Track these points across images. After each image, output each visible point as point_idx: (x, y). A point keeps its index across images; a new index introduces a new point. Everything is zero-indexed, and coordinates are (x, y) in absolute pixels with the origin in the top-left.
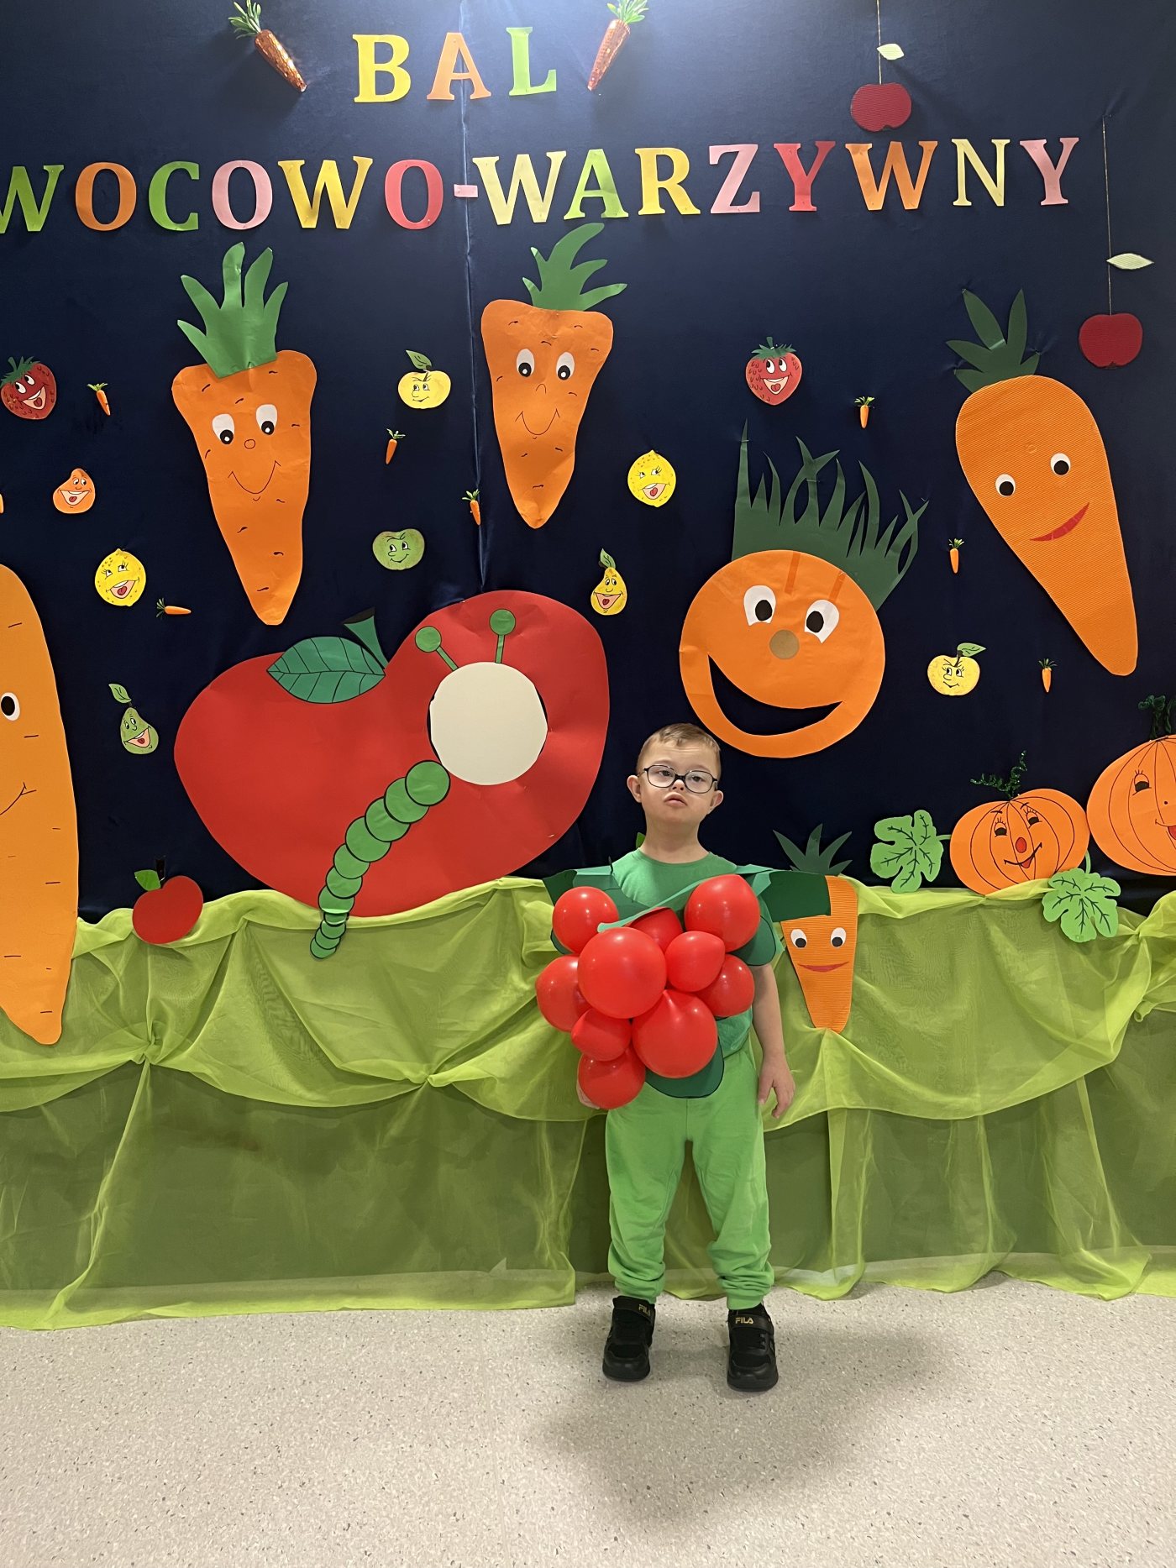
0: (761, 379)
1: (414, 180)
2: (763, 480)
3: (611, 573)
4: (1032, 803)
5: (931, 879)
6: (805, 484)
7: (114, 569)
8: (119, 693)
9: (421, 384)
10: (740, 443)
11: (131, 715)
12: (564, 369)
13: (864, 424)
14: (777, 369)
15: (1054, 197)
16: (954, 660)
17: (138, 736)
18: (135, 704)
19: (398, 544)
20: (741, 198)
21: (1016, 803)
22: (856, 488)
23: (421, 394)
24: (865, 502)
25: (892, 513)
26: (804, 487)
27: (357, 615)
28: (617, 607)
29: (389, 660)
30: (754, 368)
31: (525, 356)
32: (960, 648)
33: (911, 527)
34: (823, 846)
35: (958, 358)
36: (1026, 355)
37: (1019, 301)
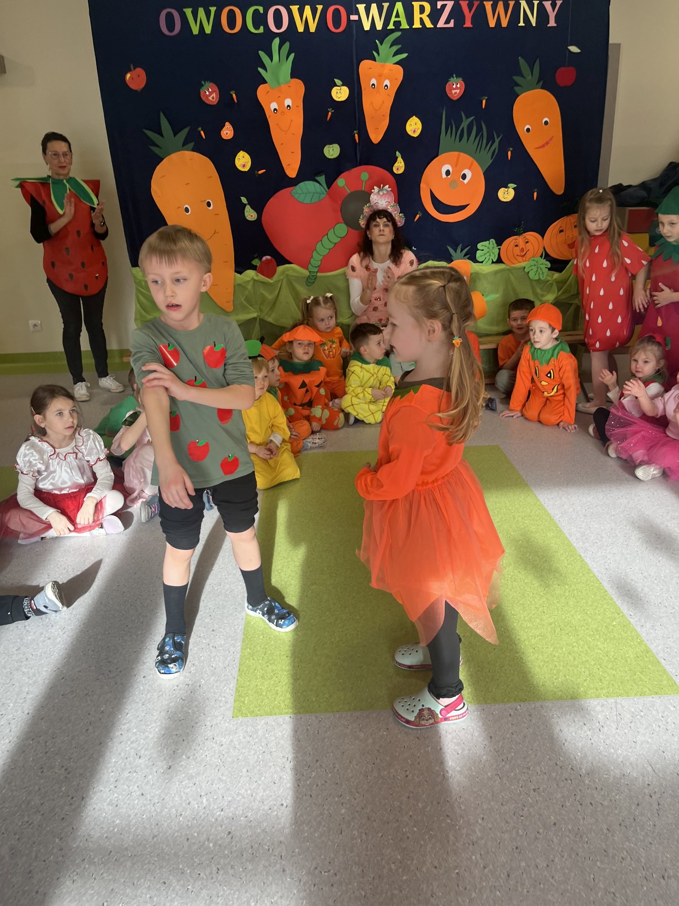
0: (451, 90)
1: (337, 13)
3: (400, 159)
4: (528, 237)
5: (494, 261)
6: (463, 129)
7: (241, 158)
8: (244, 200)
9: (339, 91)
10: (443, 114)
11: (248, 208)
12: (386, 86)
13: (484, 107)
14: (456, 86)
15: (552, 23)
16: (507, 189)
17: (250, 214)
18: (249, 204)
19: (331, 149)
20: (447, 22)
21: (522, 237)
22: (479, 130)
23: (339, 95)
25: (491, 139)
26: (463, 128)
27: (319, 174)
28: (401, 171)
29: (329, 189)
30: (449, 86)
31: (374, 81)
32: (509, 185)
33: (496, 144)
34: (462, 250)
35: (516, 83)
36: (538, 82)
37: (537, 63)
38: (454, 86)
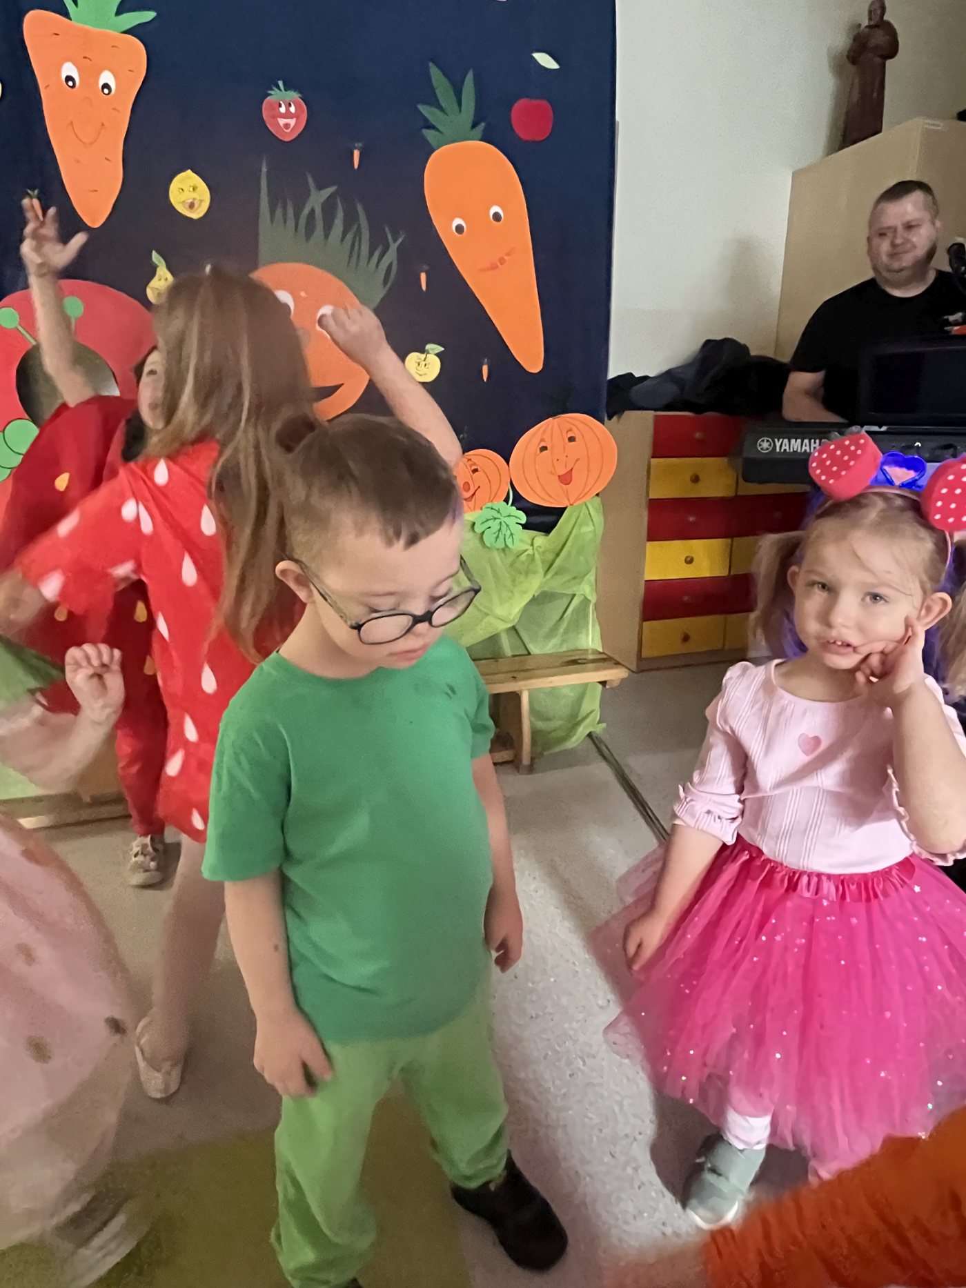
2: (280, 203)
3: (162, 270)
4: (474, 459)
6: (313, 211)
10: (260, 171)
13: (356, 166)
16: (423, 356)
22: (351, 218)
24: (358, 229)
25: (378, 241)
32: (428, 347)
33: (391, 256)
35: (426, 120)
36: (474, 125)
37: (470, 78)
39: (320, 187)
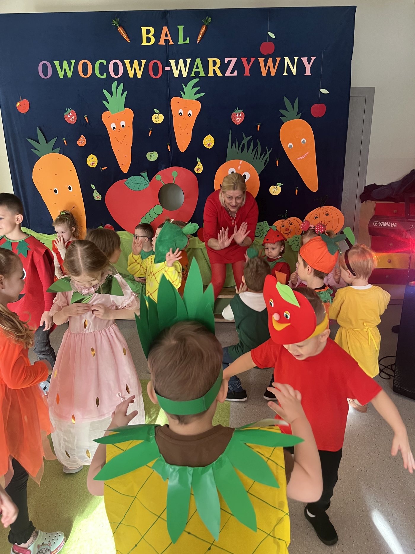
0: (235, 118)
1: (155, 66)
2: (234, 143)
3: (199, 163)
4: (291, 220)
6: (244, 144)
7: (91, 159)
8: (93, 186)
9: (157, 117)
10: (229, 134)
11: (95, 191)
13: (258, 130)
14: (239, 116)
15: (308, 73)
16: (276, 187)
17: (97, 196)
18: (96, 189)
19: (152, 155)
20: (232, 72)
21: (287, 220)
22: (255, 146)
23: (157, 120)
24: (258, 148)
25: (264, 151)
27: (143, 171)
28: (200, 171)
29: (150, 181)
30: (234, 115)
32: (277, 184)
33: (268, 156)
35: (282, 114)
36: (298, 114)
37: (297, 100)
38: (237, 116)
39: (247, 137)
